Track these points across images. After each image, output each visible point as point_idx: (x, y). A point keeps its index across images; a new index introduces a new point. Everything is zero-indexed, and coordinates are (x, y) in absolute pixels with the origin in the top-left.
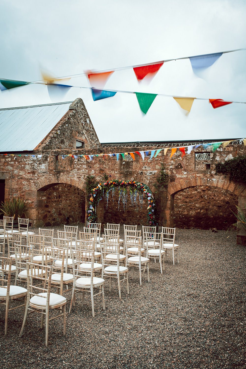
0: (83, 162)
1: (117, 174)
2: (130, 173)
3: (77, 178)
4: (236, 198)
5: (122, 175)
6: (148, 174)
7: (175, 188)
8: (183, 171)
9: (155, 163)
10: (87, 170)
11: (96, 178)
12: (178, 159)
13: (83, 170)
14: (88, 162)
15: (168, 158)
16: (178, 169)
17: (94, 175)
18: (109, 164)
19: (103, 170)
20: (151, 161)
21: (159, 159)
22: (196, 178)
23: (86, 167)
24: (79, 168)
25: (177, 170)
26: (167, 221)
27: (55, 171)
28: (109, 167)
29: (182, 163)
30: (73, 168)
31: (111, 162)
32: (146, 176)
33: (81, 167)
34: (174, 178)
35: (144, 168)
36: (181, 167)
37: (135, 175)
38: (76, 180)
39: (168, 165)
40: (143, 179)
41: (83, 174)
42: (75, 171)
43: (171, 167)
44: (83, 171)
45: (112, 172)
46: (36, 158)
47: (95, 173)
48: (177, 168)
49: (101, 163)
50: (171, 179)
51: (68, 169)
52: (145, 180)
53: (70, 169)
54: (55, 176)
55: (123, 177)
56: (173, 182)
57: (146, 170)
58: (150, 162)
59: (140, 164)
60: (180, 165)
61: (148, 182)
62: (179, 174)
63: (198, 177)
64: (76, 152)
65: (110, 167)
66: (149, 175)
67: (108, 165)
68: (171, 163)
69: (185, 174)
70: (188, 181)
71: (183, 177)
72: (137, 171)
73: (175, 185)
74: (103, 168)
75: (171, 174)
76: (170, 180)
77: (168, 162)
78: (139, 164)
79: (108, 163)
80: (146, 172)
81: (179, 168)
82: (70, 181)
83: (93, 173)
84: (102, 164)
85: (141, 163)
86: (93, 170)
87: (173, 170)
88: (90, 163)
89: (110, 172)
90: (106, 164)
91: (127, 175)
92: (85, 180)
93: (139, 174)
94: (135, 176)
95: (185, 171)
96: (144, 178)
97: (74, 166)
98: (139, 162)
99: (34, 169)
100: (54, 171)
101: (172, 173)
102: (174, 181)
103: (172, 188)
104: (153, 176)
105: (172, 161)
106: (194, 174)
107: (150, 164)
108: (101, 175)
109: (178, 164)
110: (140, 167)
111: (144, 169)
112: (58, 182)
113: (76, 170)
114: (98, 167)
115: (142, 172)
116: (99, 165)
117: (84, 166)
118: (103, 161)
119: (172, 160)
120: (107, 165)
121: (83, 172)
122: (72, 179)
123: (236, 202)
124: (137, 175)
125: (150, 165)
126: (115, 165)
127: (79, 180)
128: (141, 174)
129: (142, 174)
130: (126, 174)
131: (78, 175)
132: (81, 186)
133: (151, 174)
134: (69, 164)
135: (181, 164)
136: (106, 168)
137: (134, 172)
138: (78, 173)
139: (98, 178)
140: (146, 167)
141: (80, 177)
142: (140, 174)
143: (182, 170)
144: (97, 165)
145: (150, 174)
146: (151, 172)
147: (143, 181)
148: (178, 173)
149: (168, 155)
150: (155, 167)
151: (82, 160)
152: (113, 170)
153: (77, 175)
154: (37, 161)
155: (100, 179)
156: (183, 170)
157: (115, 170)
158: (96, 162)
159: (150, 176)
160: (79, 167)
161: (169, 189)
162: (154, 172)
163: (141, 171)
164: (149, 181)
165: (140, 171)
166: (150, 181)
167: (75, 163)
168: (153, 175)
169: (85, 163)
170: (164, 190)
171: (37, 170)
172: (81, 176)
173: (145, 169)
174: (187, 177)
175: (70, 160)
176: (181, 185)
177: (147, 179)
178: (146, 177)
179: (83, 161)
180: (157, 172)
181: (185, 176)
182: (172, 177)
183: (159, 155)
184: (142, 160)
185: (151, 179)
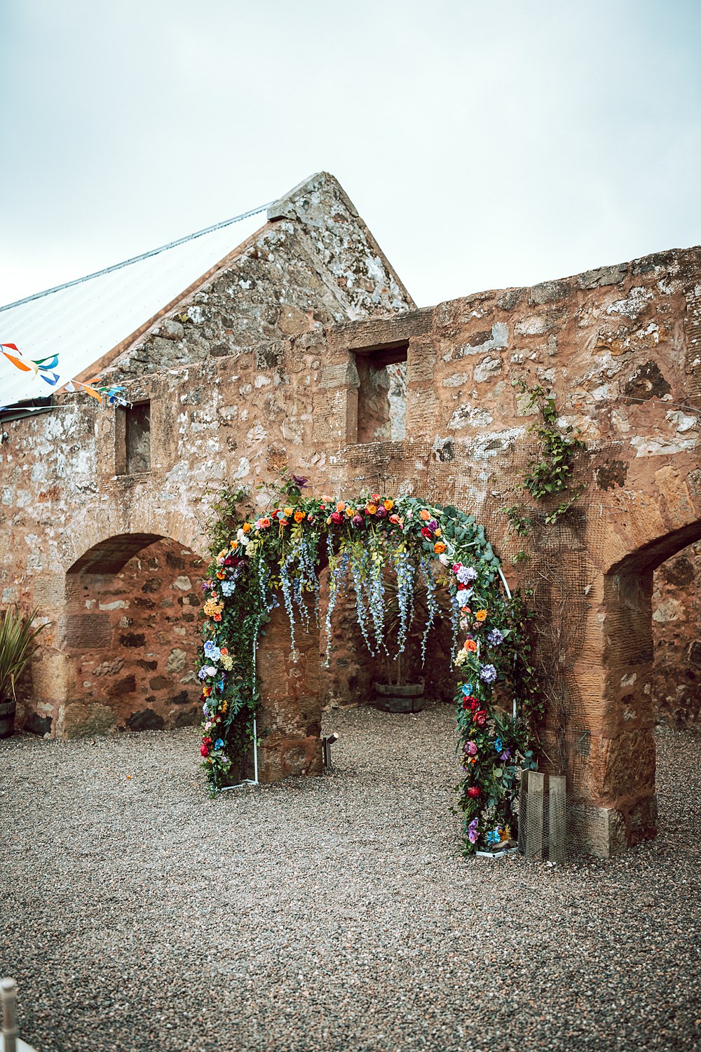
1: (336, 466)
2: (393, 457)
3: (190, 502)
5: (358, 471)
6: (479, 452)
7: (629, 528)
8: (669, 413)
9: (514, 383)
10: (222, 463)
11: (257, 498)
12: (637, 339)
13: (210, 463)
14: (223, 418)
15: (583, 340)
16: (640, 403)
17: (249, 483)
18: (303, 417)
19: (282, 456)
20: (488, 374)
21: (534, 357)
23: (217, 449)
24: (194, 453)
25: (634, 408)
26: (589, 735)
27: (118, 479)
28: (304, 437)
29: (664, 357)
30: (173, 455)
31: (310, 409)
32: (471, 465)
33: (200, 447)
34: (621, 463)
35: (458, 418)
36: (661, 387)
37: (419, 466)
38: (185, 513)
39: (581, 385)
40: (454, 485)
41: (208, 485)
42: (180, 473)
43: (599, 394)
44: (207, 468)
45: (315, 459)
46: (61, 430)
47: (252, 472)
48: (633, 393)
49: (272, 417)
50: (602, 471)
51: (159, 466)
52: (465, 488)
53: (165, 463)
54: (117, 504)
55: (363, 482)
56: (614, 488)
57: (467, 430)
58: (488, 382)
59: (437, 398)
60: (650, 378)
61: (481, 496)
62: (650, 431)
64: (182, 381)
65: (308, 432)
66: (486, 455)
67: (299, 422)
68: (597, 366)
69: (684, 427)
71: (672, 450)
72: (427, 439)
73: (630, 506)
74: (281, 445)
75: (602, 441)
76: (595, 475)
77: (581, 368)
78: (431, 401)
79: (299, 415)
80: (467, 441)
81: (648, 396)
82: (165, 522)
83: (244, 474)
84: (274, 422)
85: (445, 395)
86: (243, 460)
87: (614, 413)
88: (231, 426)
89: (309, 461)
90: (292, 419)
91: (381, 465)
92: (216, 514)
93: (434, 456)
94: (419, 472)
95: (687, 412)
96: (462, 480)
97: (177, 449)
98: (436, 390)
99: (57, 478)
100: (116, 478)
101: (608, 428)
102: (622, 484)
103: (611, 528)
104: (506, 463)
105: (605, 358)
107: (486, 392)
108: (275, 482)
109: (640, 367)
110: (441, 415)
111: (457, 423)
112: (127, 531)
113: (186, 467)
114: (263, 441)
115: (448, 446)
116: (265, 428)
117: (211, 443)
118: (281, 404)
119: (603, 348)
120: (294, 426)
121: (207, 473)
122: (172, 508)
124: (427, 463)
125: (490, 395)
126: (326, 420)
127: (194, 512)
128: (446, 455)
129: (450, 452)
130: (376, 465)
131: (191, 488)
132: (203, 544)
133: (493, 452)
134: (160, 440)
135: (656, 369)
136: (290, 441)
137: (411, 449)
138: (190, 480)
140: (467, 415)
141: (200, 500)
142: (442, 458)
143: (665, 407)
144: (259, 432)
145: (487, 449)
146: (494, 436)
147: (456, 496)
148: (641, 430)
149: (582, 324)
150: (515, 408)
151: (202, 413)
152: (319, 447)
153: (188, 490)
154: (63, 441)
155: (268, 500)
156: (673, 406)
157: (327, 445)
158: (255, 417)
159: (488, 461)
160: (196, 449)
161: (591, 534)
162: (507, 435)
163: (445, 440)
164: (484, 494)
165: (440, 442)
166: (489, 492)
167: (182, 431)
168: (507, 455)
169: (215, 425)
170: (567, 538)
171: (66, 480)
172: (203, 491)
173: (463, 424)
174: (698, 449)
175: (164, 421)
176: (664, 504)
177: (476, 481)
178: (470, 468)
179: (205, 418)
180: (527, 437)
181: (684, 445)
182: (606, 456)
183: (532, 331)
184: (447, 376)
185: (493, 480)
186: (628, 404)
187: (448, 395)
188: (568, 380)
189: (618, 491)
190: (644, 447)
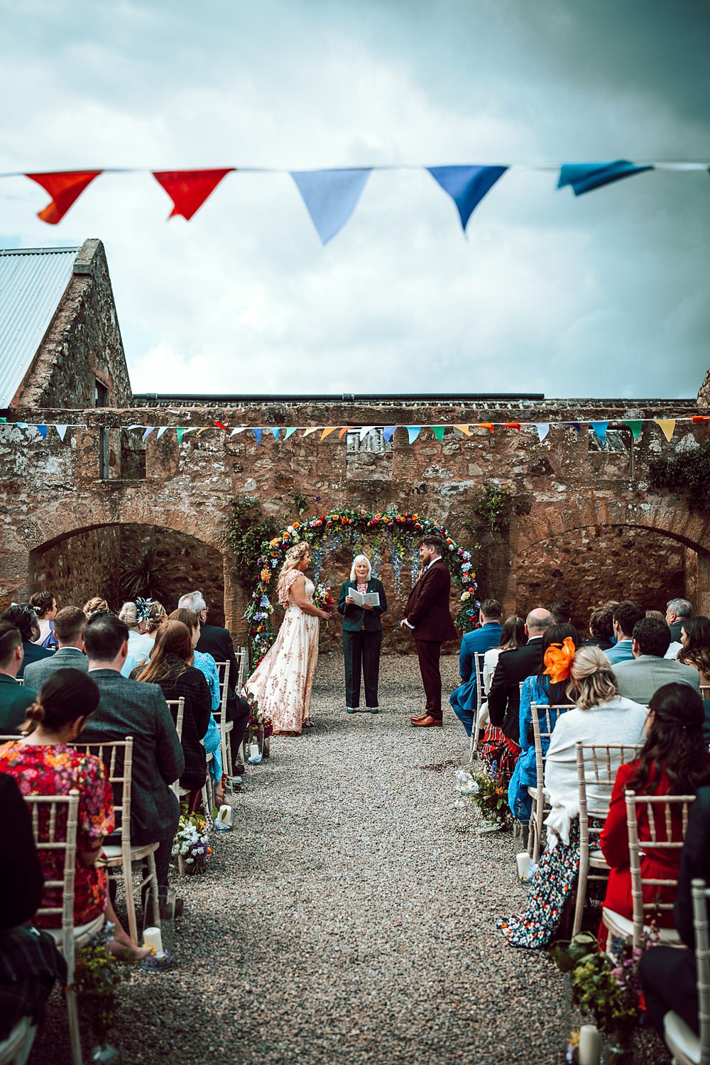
0: (212, 451)
1: (337, 490)
2: (383, 489)
3: (192, 504)
4: (580, 560)
5: (355, 495)
6: (444, 492)
7: (531, 534)
8: (553, 483)
9: (468, 458)
10: (227, 480)
11: (265, 506)
12: (539, 447)
13: (215, 479)
14: (230, 450)
15: (509, 442)
16: (539, 477)
17: (257, 495)
18: (309, 458)
19: (289, 480)
20: (452, 452)
21: (480, 446)
22: (594, 501)
23: (223, 470)
24: (197, 471)
25: (535, 478)
27: (103, 482)
28: (310, 471)
29: (552, 458)
30: (173, 471)
31: (315, 454)
32: (439, 497)
33: (204, 467)
34: (528, 504)
35: (431, 472)
36: (550, 471)
37: (402, 495)
38: (187, 511)
39: (508, 464)
40: (427, 508)
41: (213, 493)
42: (180, 483)
43: (517, 470)
44: (212, 482)
45: (319, 485)
46: (22, 437)
47: (258, 488)
48: (535, 472)
49: (281, 455)
50: (518, 507)
51: (156, 476)
52: (435, 510)
53: (164, 475)
54: (102, 501)
55: (360, 502)
56: (523, 515)
57: (436, 479)
58: (454, 455)
59: (416, 460)
60: (544, 465)
61: (445, 515)
62: (543, 490)
63: (599, 498)
64: (185, 419)
65: (314, 468)
66: (449, 493)
67: (307, 461)
68: (518, 456)
69: (560, 490)
70: (570, 512)
71: (554, 500)
72: (408, 481)
73: (532, 524)
74: (288, 473)
75: (518, 493)
76: (514, 509)
77: (508, 456)
78: (412, 460)
79: (306, 456)
80: (436, 485)
81: (544, 473)
82: (164, 517)
83: (252, 489)
84: (283, 458)
85: (420, 458)
86: (250, 480)
87: (525, 480)
88: (239, 456)
89: (315, 485)
90: (300, 459)
91: (374, 493)
92: (221, 513)
93: (413, 491)
94: (402, 499)
95: (562, 483)
96: (433, 505)
97: (177, 466)
98: (415, 455)
99: (16, 475)
100: (100, 481)
101: (521, 486)
102: (528, 514)
103: (522, 534)
104: (461, 498)
105: (522, 453)
106: (586, 491)
107: (450, 460)
108: (282, 496)
109: (540, 460)
110: (418, 469)
111: (430, 474)
112: (115, 521)
113: (188, 480)
114: (271, 469)
115: (423, 486)
116: (273, 461)
117: (216, 465)
118: (290, 448)
119: (521, 448)
120: (302, 463)
121: (211, 486)
122: (173, 508)
123: (579, 570)
124: (408, 494)
125: (452, 462)
126: (329, 462)
127: (197, 511)
128: (421, 491)
129: (425, 490)
130: (370, 493)
131: (194, 494)
132: (208, 533)
133: (454, 492)
134: (157, 458)
135: (547, 462)
136: (297, 472)
137: (397, 485)
138: (193, 489)
139: (271, 505)
140: (437, 471)
141: (204, 503)
142: (418, 492)
143: (551, 480)
144: (267, 463)
145: (450, 490)
146: (454, 484)
147: (428, 513)
148: (538, 489)
149: (508, 434)
150: (468, 471)
151: (207, 445)
152: (323, 478)
153: (190, 496)
154: (24, 447)
155: (276, 508)
156: (555, 480)
157: (330, 478)
158: (263, 453)
159: (450, 497)
160: (199, 468)
161: (512, 537)
162: (462, 484)
163: (422, 483)
164: (447, 514)
165: (418, 483)
166: (450, 513)
167: (183, 454)
168: (462, 495)
169: (221, 454)
170: (499, 539)
171: (28, 478)
172: (207, 497)
173: (434, 475)
174: (567, 500)
175: (163, 445)
176: (549, 524)
177: (443, 507)
178: (438, 500)
179: (211, 448)
180: (475, 486)
181: (560, 498)
182: (520, 500)
183: (480, 433)
184: (422, 448)
185: (452, 507)
186: (532, 476)
187: (423, 458)
188: (501, 461)
189: (526, 517)
190: (540, 497)
